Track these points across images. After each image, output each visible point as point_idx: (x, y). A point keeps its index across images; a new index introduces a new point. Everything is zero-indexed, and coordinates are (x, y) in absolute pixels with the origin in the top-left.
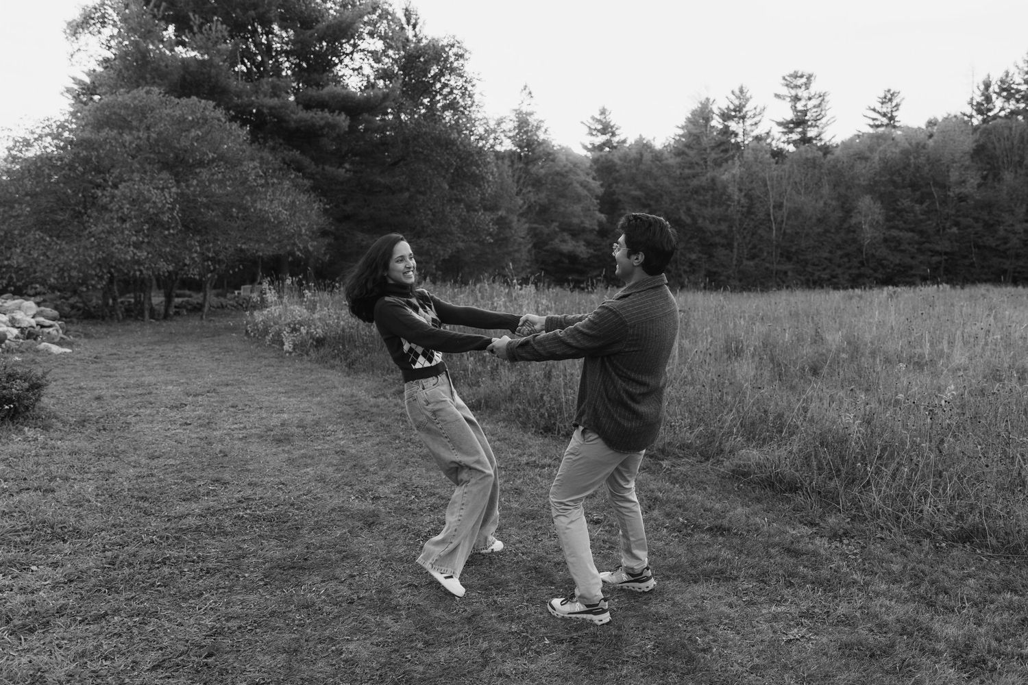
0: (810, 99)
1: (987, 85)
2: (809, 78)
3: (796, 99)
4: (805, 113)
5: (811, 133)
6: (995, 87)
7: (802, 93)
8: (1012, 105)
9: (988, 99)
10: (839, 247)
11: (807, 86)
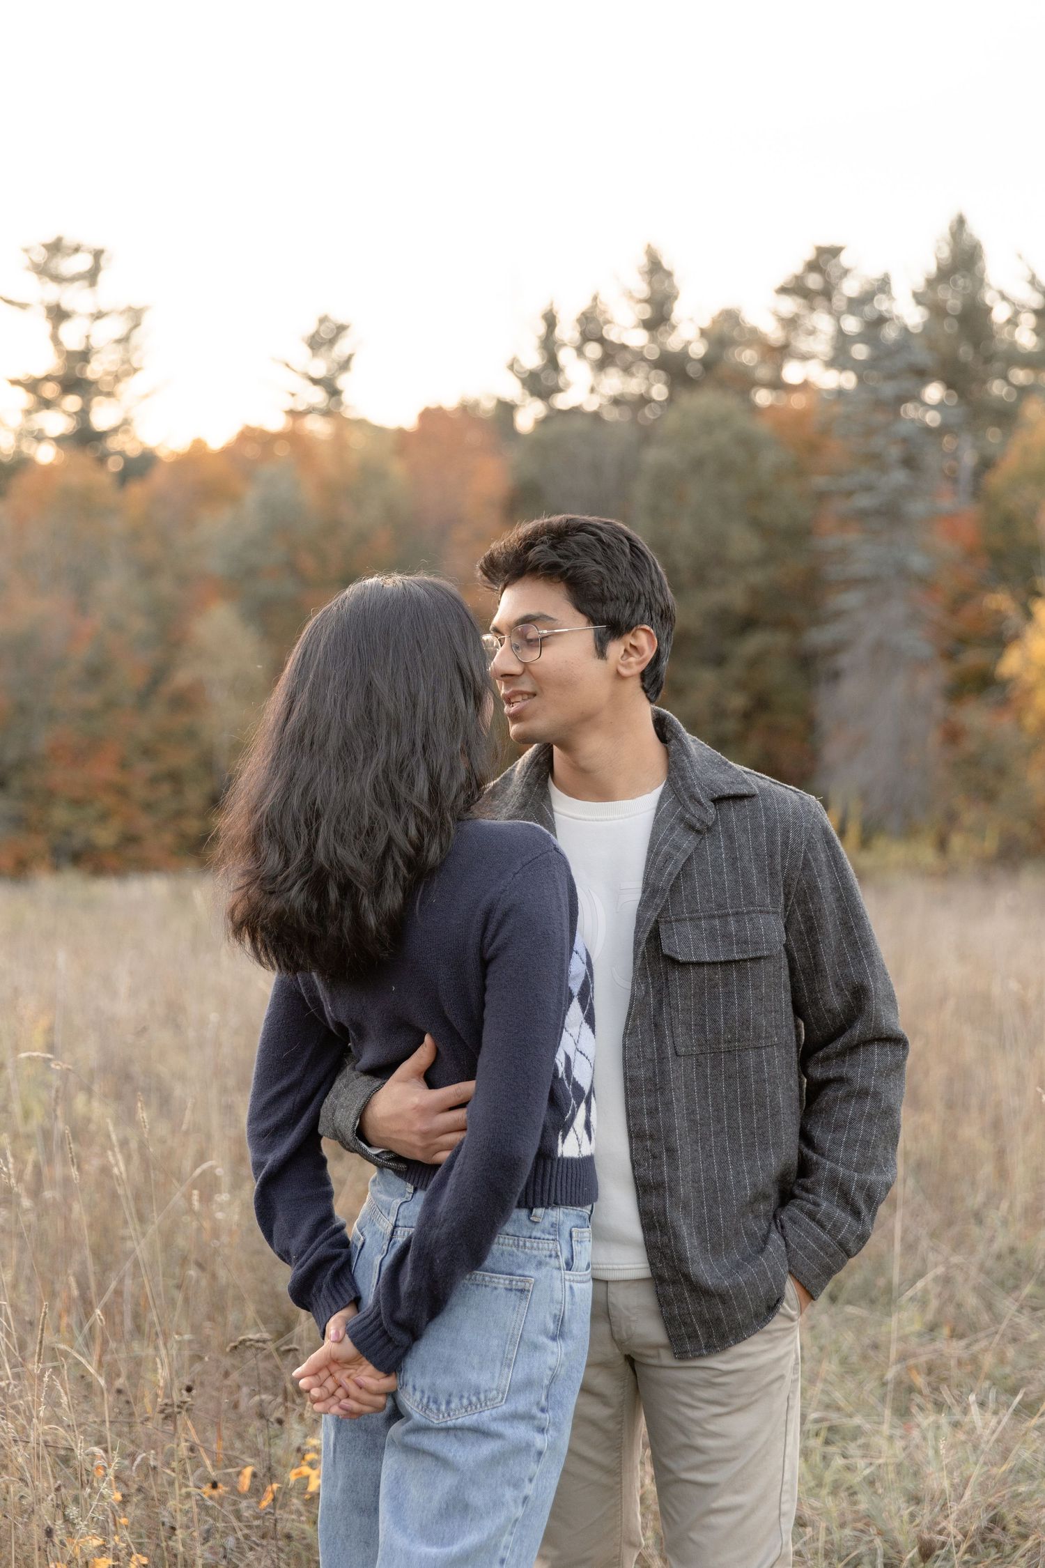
0: (99, 316)
1: (551, 320)
2: (98, 254)
3: (58, 315)
4: (84, 356)
5: (103, 417)
6: (567, 331)
7: (75, 298)
8: (614, 383)
9: (552, 363)
10: (148, 752)
11: (92, 276)
